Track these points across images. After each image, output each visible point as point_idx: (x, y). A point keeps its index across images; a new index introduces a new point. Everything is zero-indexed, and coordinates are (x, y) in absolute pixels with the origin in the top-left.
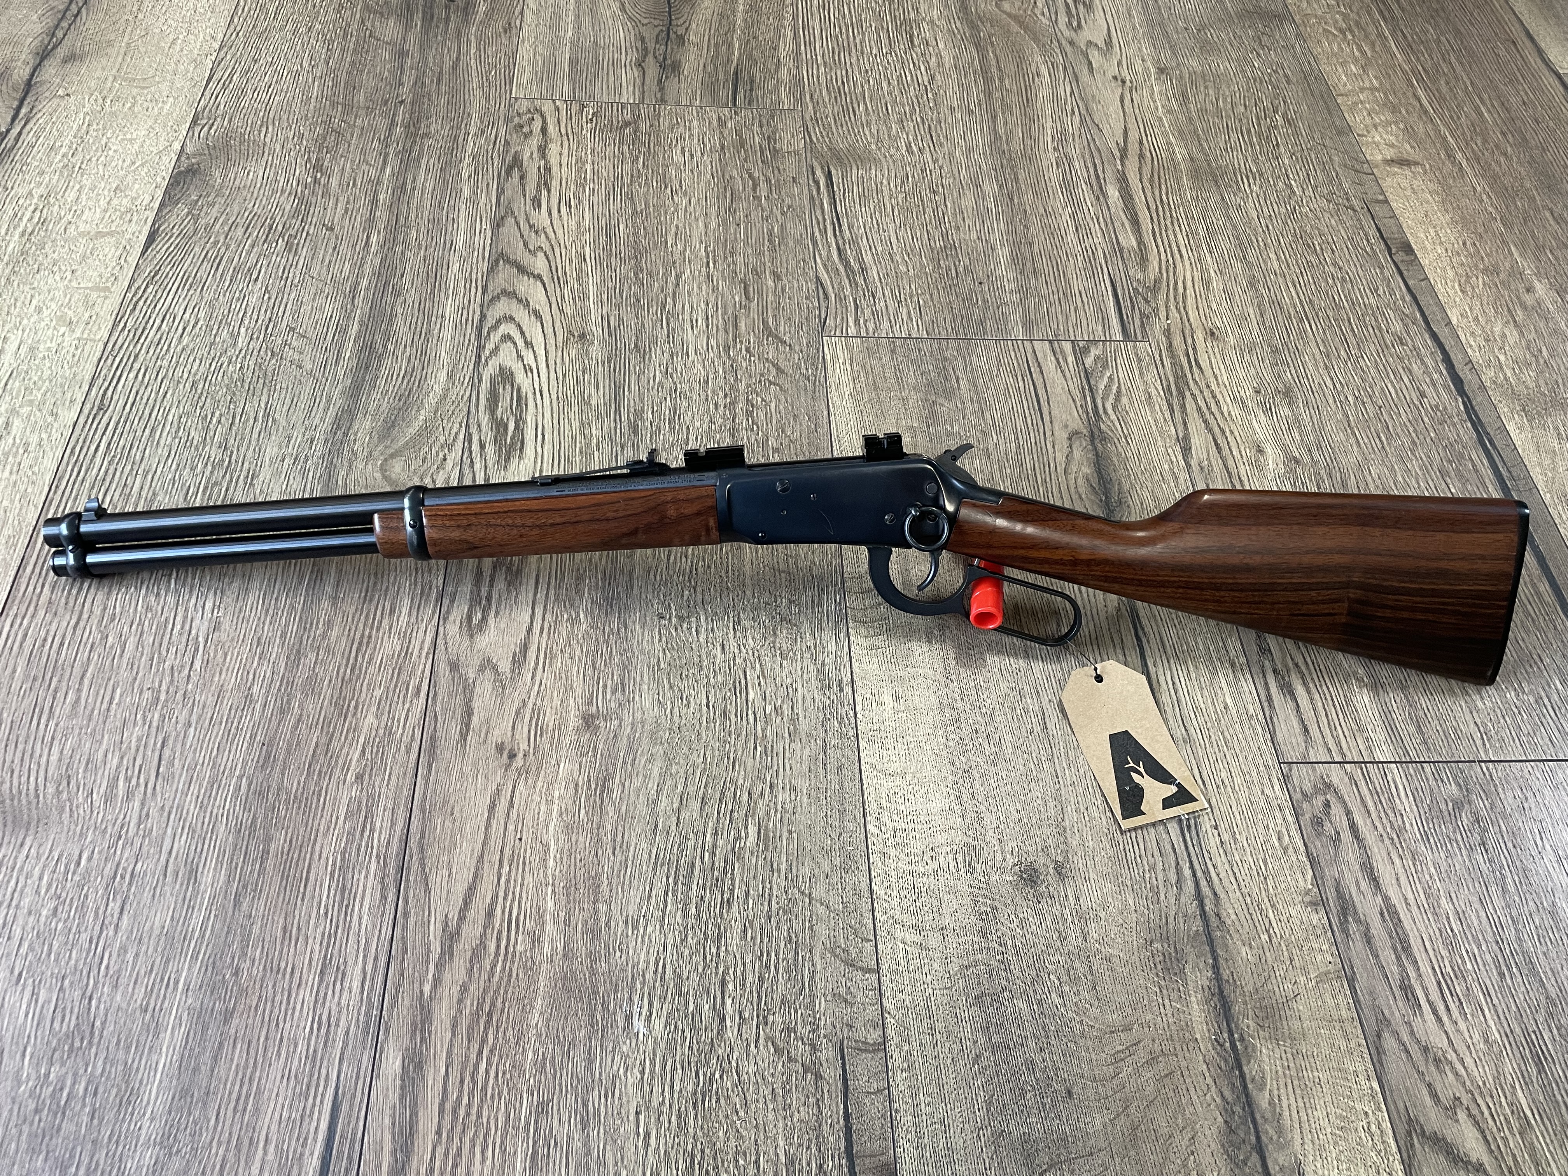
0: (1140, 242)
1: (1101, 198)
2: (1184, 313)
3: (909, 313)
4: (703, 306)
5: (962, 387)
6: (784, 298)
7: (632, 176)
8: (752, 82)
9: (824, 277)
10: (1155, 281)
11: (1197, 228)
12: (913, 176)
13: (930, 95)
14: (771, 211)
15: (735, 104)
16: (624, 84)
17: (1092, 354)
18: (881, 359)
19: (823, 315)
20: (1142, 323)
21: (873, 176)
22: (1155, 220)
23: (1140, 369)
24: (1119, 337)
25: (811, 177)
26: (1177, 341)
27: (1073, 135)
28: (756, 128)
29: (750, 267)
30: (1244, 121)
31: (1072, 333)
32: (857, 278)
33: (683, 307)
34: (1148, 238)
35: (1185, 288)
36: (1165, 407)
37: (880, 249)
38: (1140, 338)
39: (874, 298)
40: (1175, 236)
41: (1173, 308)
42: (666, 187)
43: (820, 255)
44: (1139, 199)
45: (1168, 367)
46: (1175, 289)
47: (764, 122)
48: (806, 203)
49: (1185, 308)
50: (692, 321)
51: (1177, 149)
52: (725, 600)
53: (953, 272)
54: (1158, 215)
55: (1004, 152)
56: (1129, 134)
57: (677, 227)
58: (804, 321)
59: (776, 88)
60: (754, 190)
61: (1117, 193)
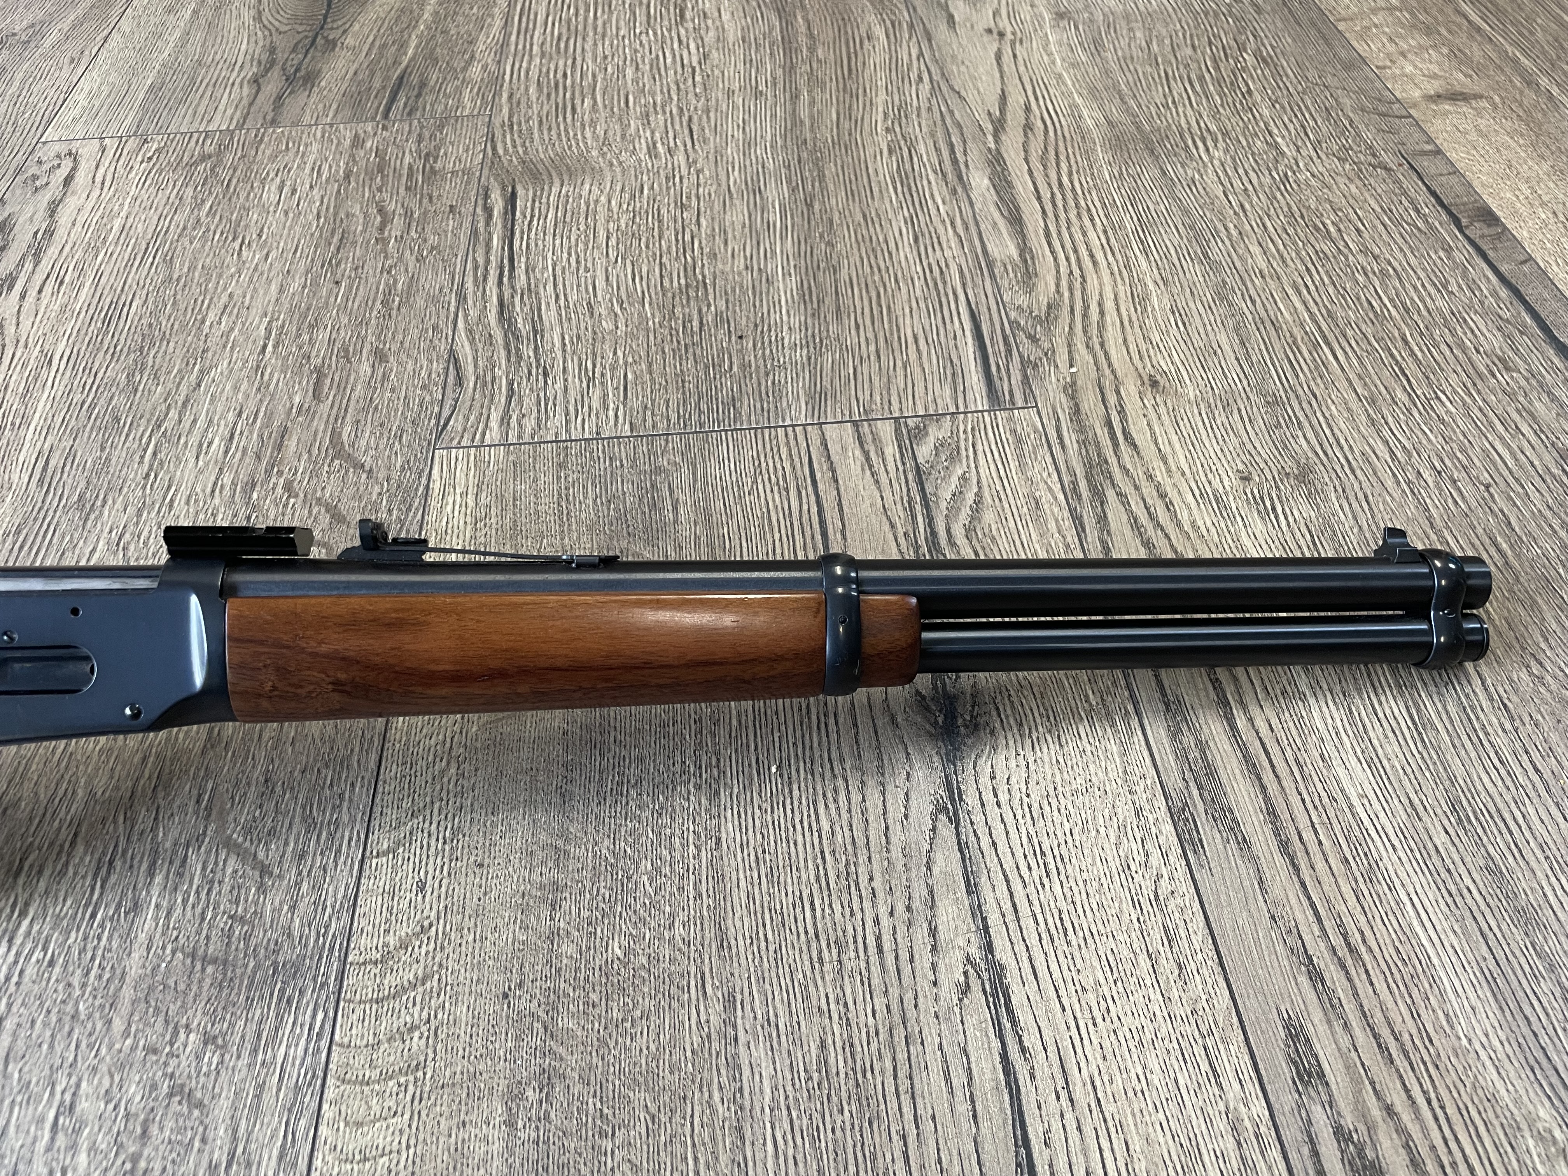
0: (1024, 249)
1: (960, 190)
2: (1100, 354)
3: (605, 396)
4: (231, 416)
5: (682, 517)
6: (382, 393)
7: (184, 228)
8: (423, 85)
9: (465, 350)
10: (1049, 307)
11: (1121, 220)
12: (652, 188)
13: (698, 78)
14: (400, 259)
15: (386, 116)
16: (221, 108)
17: (931, 440)
18: (535, 480)
19: (446, 413)
20: (1025, 376)
21: (585, 193)
22: (1050, 214)
23: (1020, 457)
24: (982, 403)
25: (480, 202)
26: (1090, 402)
27: (919, 109)
28: (411, 145)
29: (338, 345)
30: (1194, 66)
31: (895, 406)
32: (524, 349)
33: (195, 421)
34: (1037, 242)
35: (1102, 313)
36: (1068, 523)
37: (573, 297)
38: (1020, 403)
39: (546, 374)
40: (1084, 234)
41: (1080, 346)
42: (234, 239)
43: (466, 316)
44: (1023, 187)
45: (1072, 446)
46: (1085, 316)
47: (427, 134)
48: (463, 240)
49: (1102, 345)
50: (200, 445)
51: (1085, 113)
52: (58, 1049)
53: (696, 324)
54: (1054, 205)
55: (805, 142)
56: (1010, 100)
57: (231, 296)
58: (409, 427)
59: (459, 90)
60: (381, 229)
61: (986, 181)
